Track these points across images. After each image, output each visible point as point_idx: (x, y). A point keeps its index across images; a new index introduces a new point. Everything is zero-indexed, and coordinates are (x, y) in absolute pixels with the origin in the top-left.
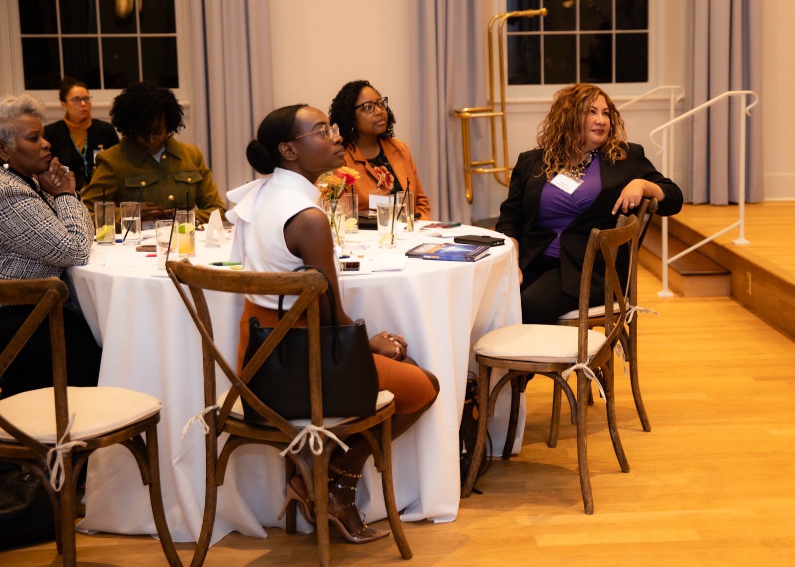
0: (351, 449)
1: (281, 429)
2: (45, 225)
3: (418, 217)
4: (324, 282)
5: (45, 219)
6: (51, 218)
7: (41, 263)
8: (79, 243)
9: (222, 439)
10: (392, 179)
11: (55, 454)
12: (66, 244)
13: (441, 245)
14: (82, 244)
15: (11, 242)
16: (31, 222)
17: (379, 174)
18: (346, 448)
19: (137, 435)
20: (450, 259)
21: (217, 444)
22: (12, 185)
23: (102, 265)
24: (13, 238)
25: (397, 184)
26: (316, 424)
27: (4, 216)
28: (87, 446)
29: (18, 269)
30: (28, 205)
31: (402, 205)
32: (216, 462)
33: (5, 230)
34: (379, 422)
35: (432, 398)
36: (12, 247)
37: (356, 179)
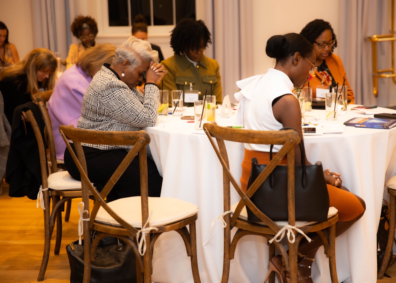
0: (313, 240)
1: (270, 226)
2: (131, 104)
3: (349, 102)
4: (298, 137)
5: (131, 101)
6: (134, 100)
7: (129, 126)
8: (150, 114)
9: (234, 231)
10: (331, 79)
11: (141, 234)
12: (143, 115)
13: (366, 118)
14: (151, 115)
15: (113, 114)
16: (123, 102)
17: (322, 76)
18: (309, 240)
19: (184, 226)
20: (373, 127)
21: (230, 234)
22: (113, 81)
23: (163, 127)
24: (114, 111)
25: (334, 82)
26: (291, 225)
27: (109, 98)
28: (158, 230)
29: (117, 129)
30: (122, 92)
31: (340, 94)
32: (230, 245)
33: (109, 107)
34: (329, 226)
35: (362, 213)
36: (113, 116)
37: (313, 77)
